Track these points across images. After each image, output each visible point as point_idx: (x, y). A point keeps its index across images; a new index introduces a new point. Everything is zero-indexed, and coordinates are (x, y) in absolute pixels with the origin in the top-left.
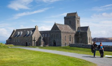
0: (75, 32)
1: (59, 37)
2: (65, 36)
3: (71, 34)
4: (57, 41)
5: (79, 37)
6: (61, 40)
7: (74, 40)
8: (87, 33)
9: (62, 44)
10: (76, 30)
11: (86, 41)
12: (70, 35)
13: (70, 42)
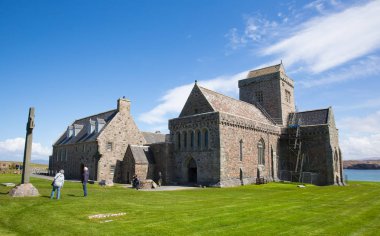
0: (278, 129)
1: (210, 140)
2: (241, 142)
3: (264, 135)
4: (201, 159)
5: (297, 149)
6: (218, 156)
7: (275, 160)
8: (328, 133)
9: (223, 175)
10: (285, 124)
11: (325, 162)
12: (262, 140)
13: (260, 167)
